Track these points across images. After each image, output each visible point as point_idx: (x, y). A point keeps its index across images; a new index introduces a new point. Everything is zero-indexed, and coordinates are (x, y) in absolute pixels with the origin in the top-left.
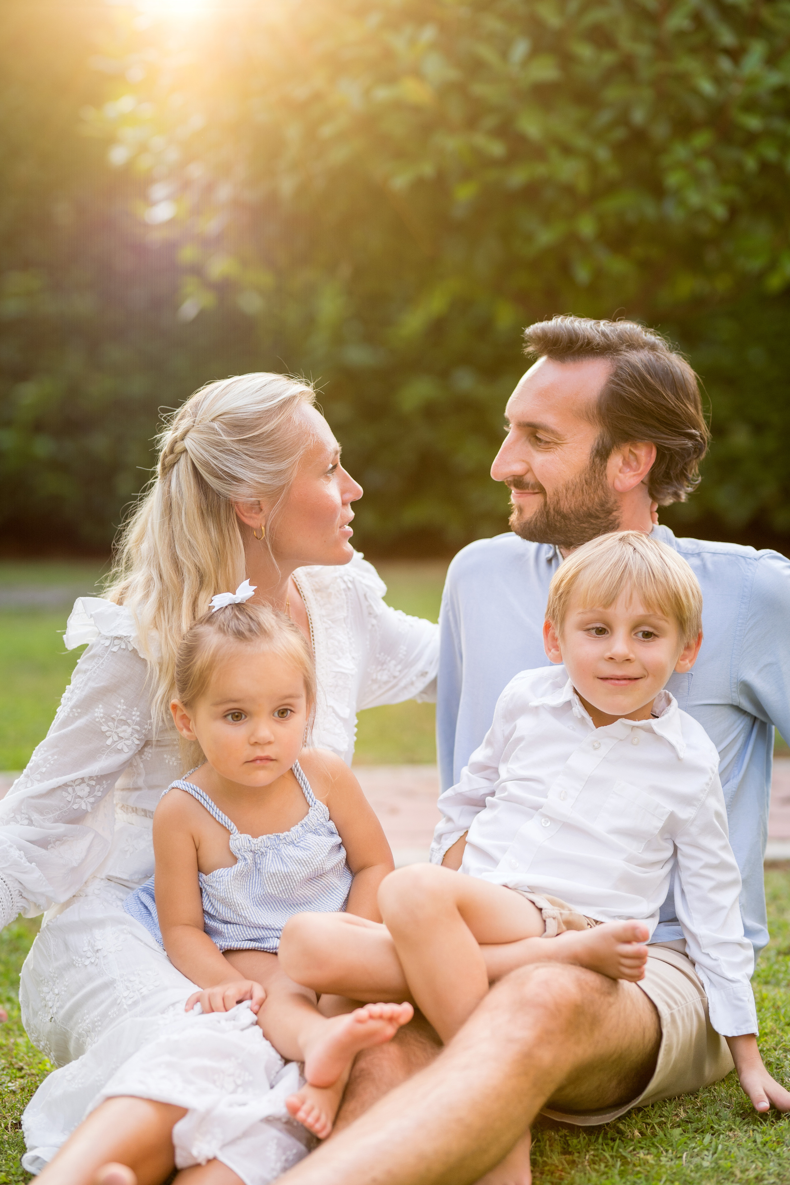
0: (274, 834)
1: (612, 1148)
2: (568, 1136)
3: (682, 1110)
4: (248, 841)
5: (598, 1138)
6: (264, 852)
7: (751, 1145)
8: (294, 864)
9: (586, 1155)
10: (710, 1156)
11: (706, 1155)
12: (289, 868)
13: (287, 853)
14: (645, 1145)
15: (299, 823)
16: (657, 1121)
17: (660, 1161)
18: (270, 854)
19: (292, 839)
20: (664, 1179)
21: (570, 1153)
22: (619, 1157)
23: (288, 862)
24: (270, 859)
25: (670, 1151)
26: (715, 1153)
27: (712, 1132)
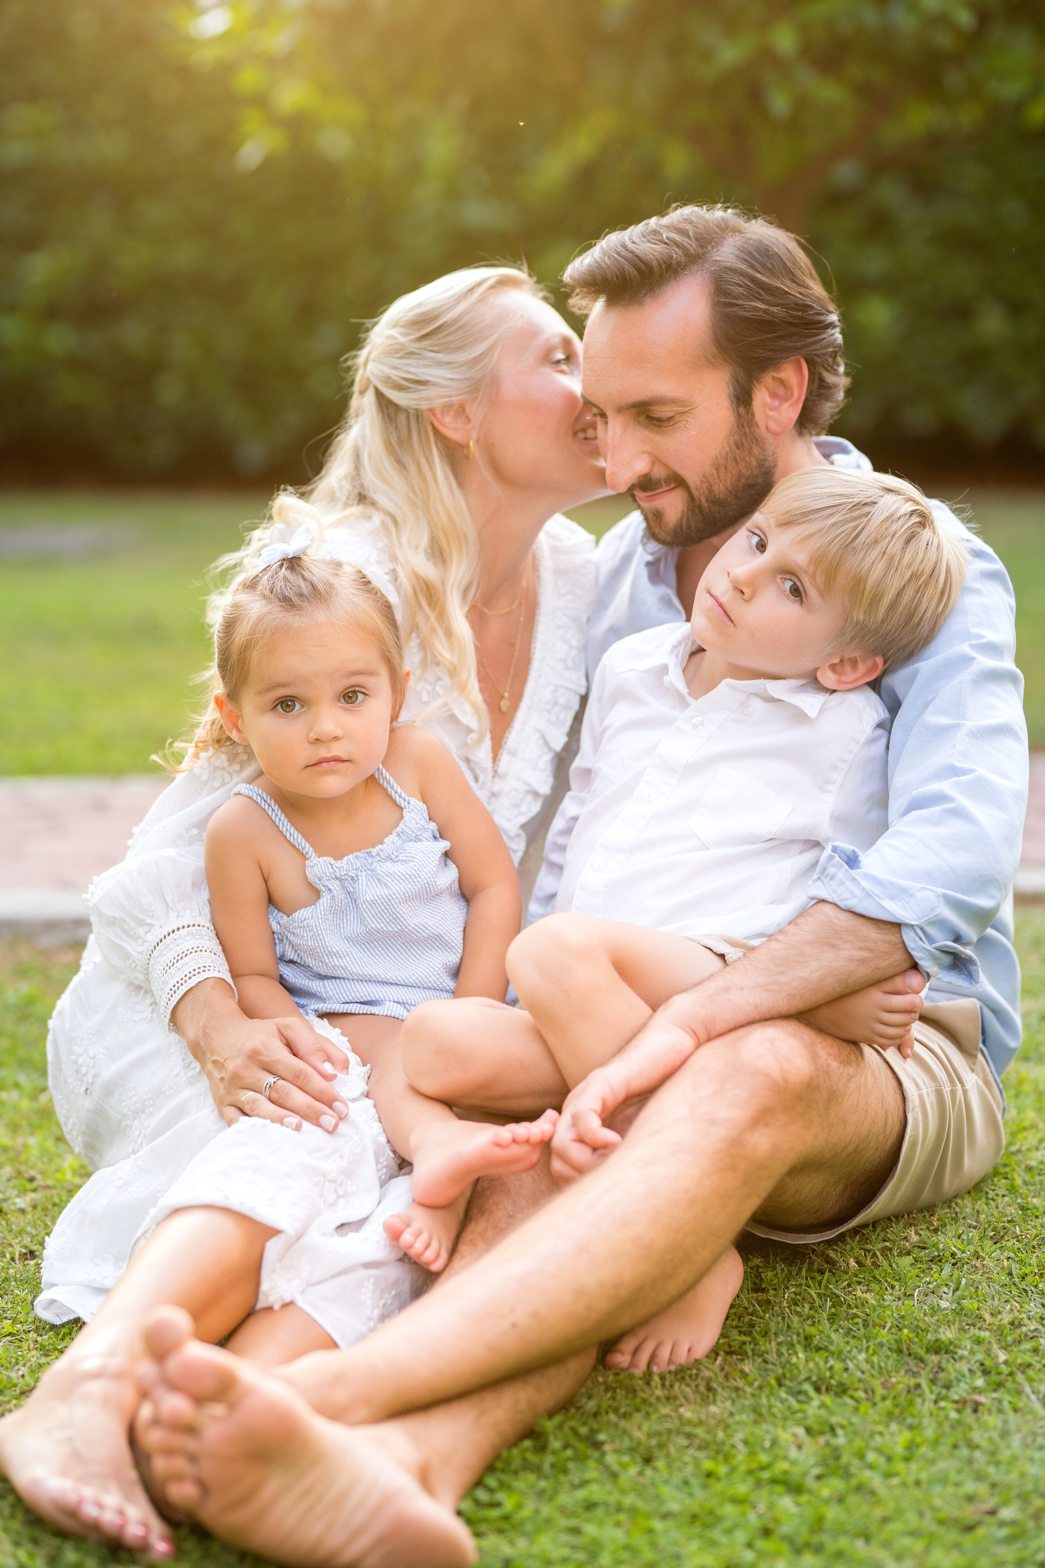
0: (363, 851)
1: (820, 1283)
2: (761, 1267)
3: (913, 1233)
4: (330, 866)
5: (800, 1269)
6: (354, 875)
7: (1004, 1279)
8: (397, 882)
9: (785, 1293)
10: (951, 1293)
11: (944, 1292)
12: (391, 889)
13: (385, 871)
14: (864, 1279)
15: (393, 832)
16: (880, 1246)
17: (884, 1300)
18: (363, 877)
19: (388, 854)
20: (888, 1325)
21: (764, 1290)
22: (828, 1296)
23: (388, 881)
24: (364, 883)
25: (897, 1287)
26: (957, 1289)
27: (953, 1261)
